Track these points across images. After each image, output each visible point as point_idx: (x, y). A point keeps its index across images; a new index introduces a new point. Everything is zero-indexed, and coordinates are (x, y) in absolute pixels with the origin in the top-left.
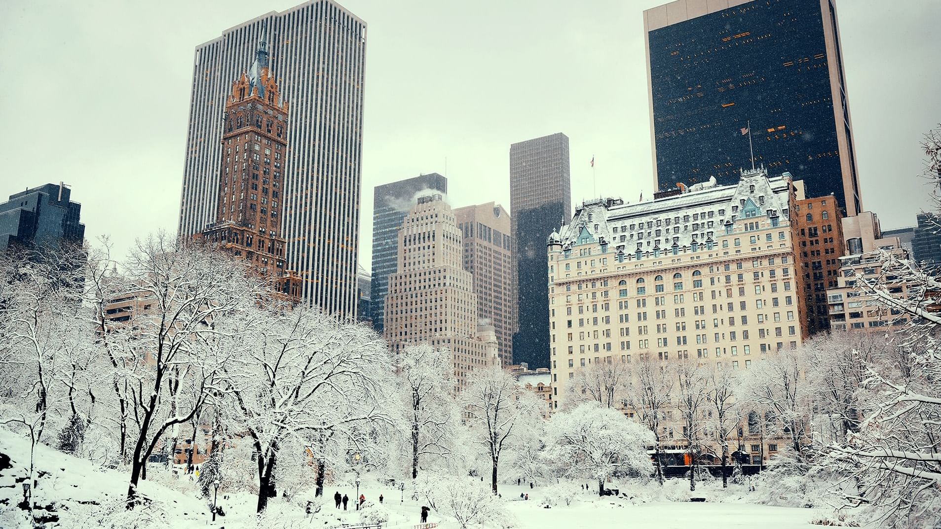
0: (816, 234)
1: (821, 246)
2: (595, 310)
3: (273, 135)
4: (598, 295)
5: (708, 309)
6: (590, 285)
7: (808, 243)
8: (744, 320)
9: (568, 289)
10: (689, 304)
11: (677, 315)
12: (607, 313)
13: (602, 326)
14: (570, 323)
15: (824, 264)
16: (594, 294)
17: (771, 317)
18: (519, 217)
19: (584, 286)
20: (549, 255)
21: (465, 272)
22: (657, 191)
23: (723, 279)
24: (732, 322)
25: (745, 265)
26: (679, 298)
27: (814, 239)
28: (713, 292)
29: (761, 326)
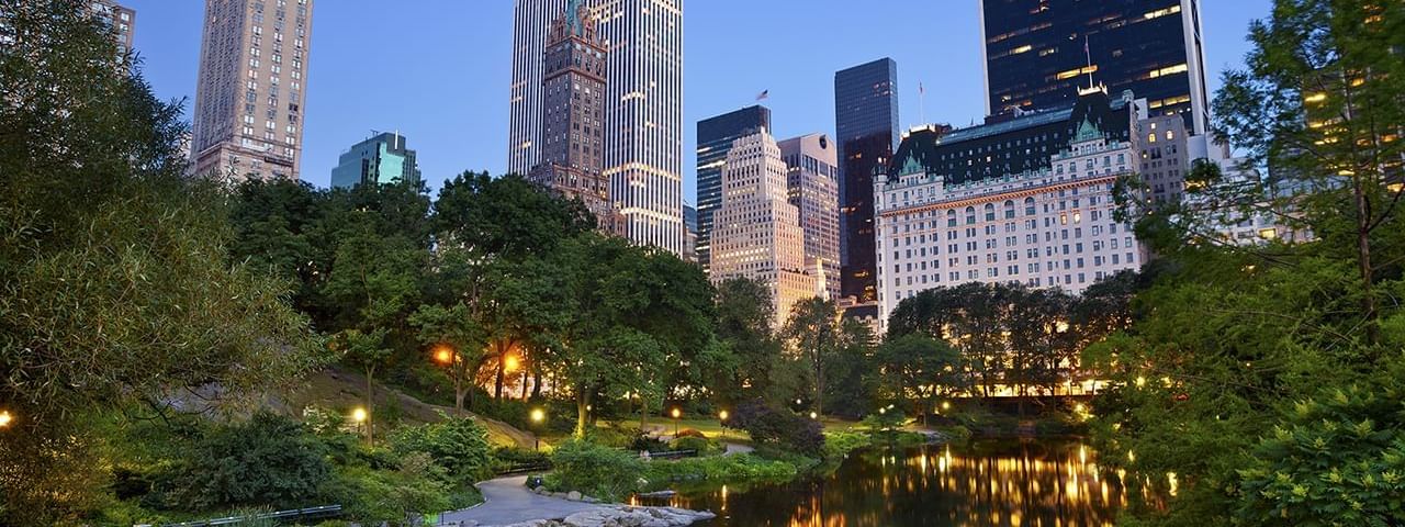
0: (1159, 156)
1: (1165, 168)
2: (923, 241)
3: (592, 73)
4: (926, 225)
5: (1042, 237)
6: (917, 215)
7: (1150, 165)
8: (1079, 248)
9: (895, 220)
10: (1022, 230)
11: (1008, 244)
12: (935, 244)
13: (930, 258)
14: (897, 254)
15: (1167, 187)
16: (922, 225)
17: (1108, 243)
18: (845, 147)
19: (911, 216)
20: (875, 186)
21: (792, 206)
22: (989, 114)
23: (1057, 206)
24: (1066, 249)
25: (1081, 191)
26: (1011, 227)
27: (1156, 160)
28: (1047, 219)
29: (1097, 254)
